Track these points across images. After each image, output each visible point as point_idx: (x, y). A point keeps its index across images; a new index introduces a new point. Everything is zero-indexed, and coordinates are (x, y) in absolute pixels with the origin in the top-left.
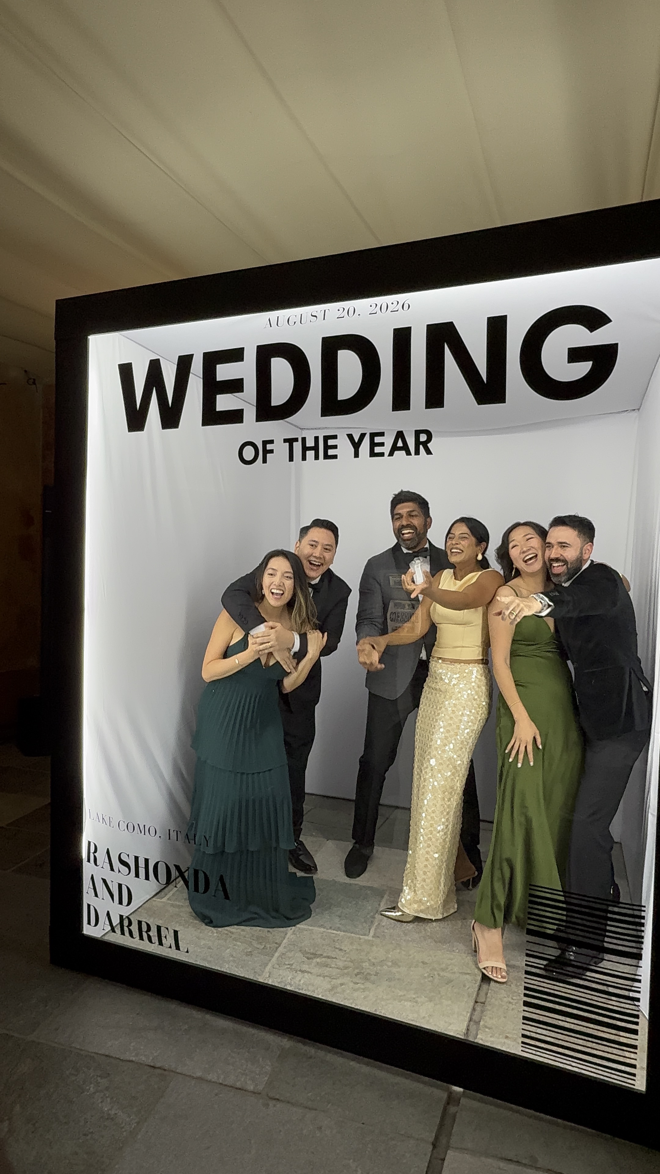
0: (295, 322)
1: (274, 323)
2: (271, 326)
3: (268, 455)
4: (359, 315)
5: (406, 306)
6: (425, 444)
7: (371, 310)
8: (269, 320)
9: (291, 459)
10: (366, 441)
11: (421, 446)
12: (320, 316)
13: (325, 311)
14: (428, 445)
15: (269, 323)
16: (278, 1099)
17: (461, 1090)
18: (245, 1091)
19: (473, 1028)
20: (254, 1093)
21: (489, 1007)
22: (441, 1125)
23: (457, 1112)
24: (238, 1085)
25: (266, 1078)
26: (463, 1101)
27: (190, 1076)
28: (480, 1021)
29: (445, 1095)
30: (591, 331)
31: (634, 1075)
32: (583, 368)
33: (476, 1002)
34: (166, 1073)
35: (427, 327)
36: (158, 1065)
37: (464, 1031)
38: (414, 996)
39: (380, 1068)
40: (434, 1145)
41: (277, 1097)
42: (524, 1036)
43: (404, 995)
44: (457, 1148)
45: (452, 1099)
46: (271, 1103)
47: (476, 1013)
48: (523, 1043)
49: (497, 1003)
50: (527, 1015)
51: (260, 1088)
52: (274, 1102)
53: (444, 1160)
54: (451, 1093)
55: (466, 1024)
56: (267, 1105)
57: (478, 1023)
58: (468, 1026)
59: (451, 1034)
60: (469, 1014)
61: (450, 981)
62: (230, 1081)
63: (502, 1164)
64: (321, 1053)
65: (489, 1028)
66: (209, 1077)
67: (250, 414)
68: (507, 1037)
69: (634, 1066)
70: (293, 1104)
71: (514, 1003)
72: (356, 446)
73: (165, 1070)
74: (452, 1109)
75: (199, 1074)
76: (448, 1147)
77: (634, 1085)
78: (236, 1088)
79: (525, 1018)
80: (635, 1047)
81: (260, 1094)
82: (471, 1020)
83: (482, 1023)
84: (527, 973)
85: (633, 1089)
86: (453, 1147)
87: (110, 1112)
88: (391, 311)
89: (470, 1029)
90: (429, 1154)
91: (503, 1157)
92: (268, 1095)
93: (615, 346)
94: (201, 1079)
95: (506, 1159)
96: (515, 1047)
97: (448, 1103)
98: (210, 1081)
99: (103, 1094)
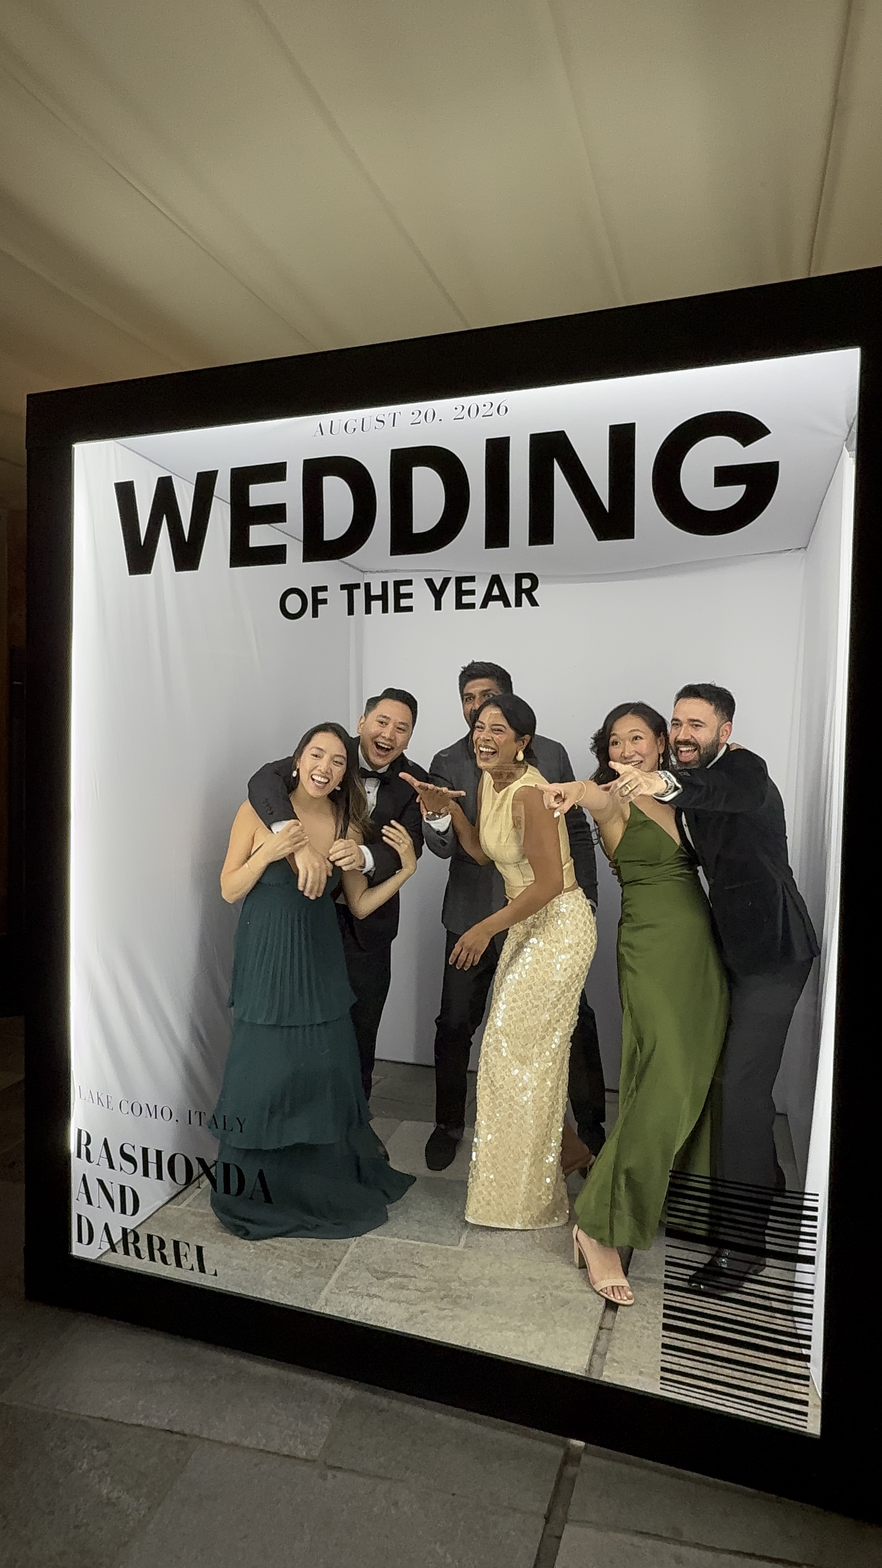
0: (355, 429)
1: (326, 430)
2: (322, 434)
3: (320, 606)
4: (440, 420)
5: (502, 410)
6: (529, 592)
7: (456, 414)
8: (320, 425)
9: (351, 612)
10: (451, 588)
11: (524, 595)
12: (389, 421)
13: (395, 414)
14: (533, 593)
15: (319, 429)
16: (339, 1468)
17: (581, 1444)
18: (295, 1458)
19: (597, 1362)
20: (307, 1461)
21: (617, 1335)
22: (556, 1493)
23: (576, 1475)
24: (285, 1451)
25: (323, 1441)
26: (585, 1459)
27: (221, 1442)
28: (606, 1353)
29: (561, 1453)
30: (744, 446)
31: (806, 1414)
32: (734, 494)
33: (601, 1328)
34: (186, 1440)
35: (531, 438)
36: (176, 1429)
37: (585, 1367)
38: (519, 1324)
39: (475, 1421)
40: (547, 1519)
41: (339, 1465)
42: (663, 1369)
43: (507, 1323)
44: (577, 1521)
45: (570, 1458)
46: (330, 1473)
47: (601, 1343)
48: (662, 1378)
49: (628, 1329)
50: (668, 1341)
51: (315, 1454)
52: (334, 1472)
53: (560, 1538)
54: (569, 1449)
55: (587, 1357)
56: (324, 1477)
57: (603, 1356)
58: (591, 1360)
59: (569, 1370)
60: (591, 1345)
61: (565, 1303)
62: (274, 1446)
63: (636, 1540)
64: (396, 1405)
65: (617, 1362)
66: (246, 1443)
67: (295, 551)
68: (641, 1373)
69: (805, 1403)
70: (359, 1474)
71: (650, 1328)
72: (438, 594)
73: (185, 1435)
74: (570, 1470)
75: (233, 1439)
76: (565, 1521)
77: (805, 1427)
78: (285, 1456)
79: (664, 1346)
80: (807, 1378)
81: (314, 1461)
82: (594, 1351)
83: (608, 1356)
84: (667, 1286)
85: (804, 1432)
86: (572, 1520)
87: (111, 1495)
88: (483, 416)
89: (594, 1363)
90: (541, 1531)
91: (639, 1529)
92: (325, 1463)
93: (776, 464)
94: (234, 1445)
95: (642, 1533)
96: (652, 1385)
97: (565, 1463)
98: (247, 1448)
99: (101, 1471)
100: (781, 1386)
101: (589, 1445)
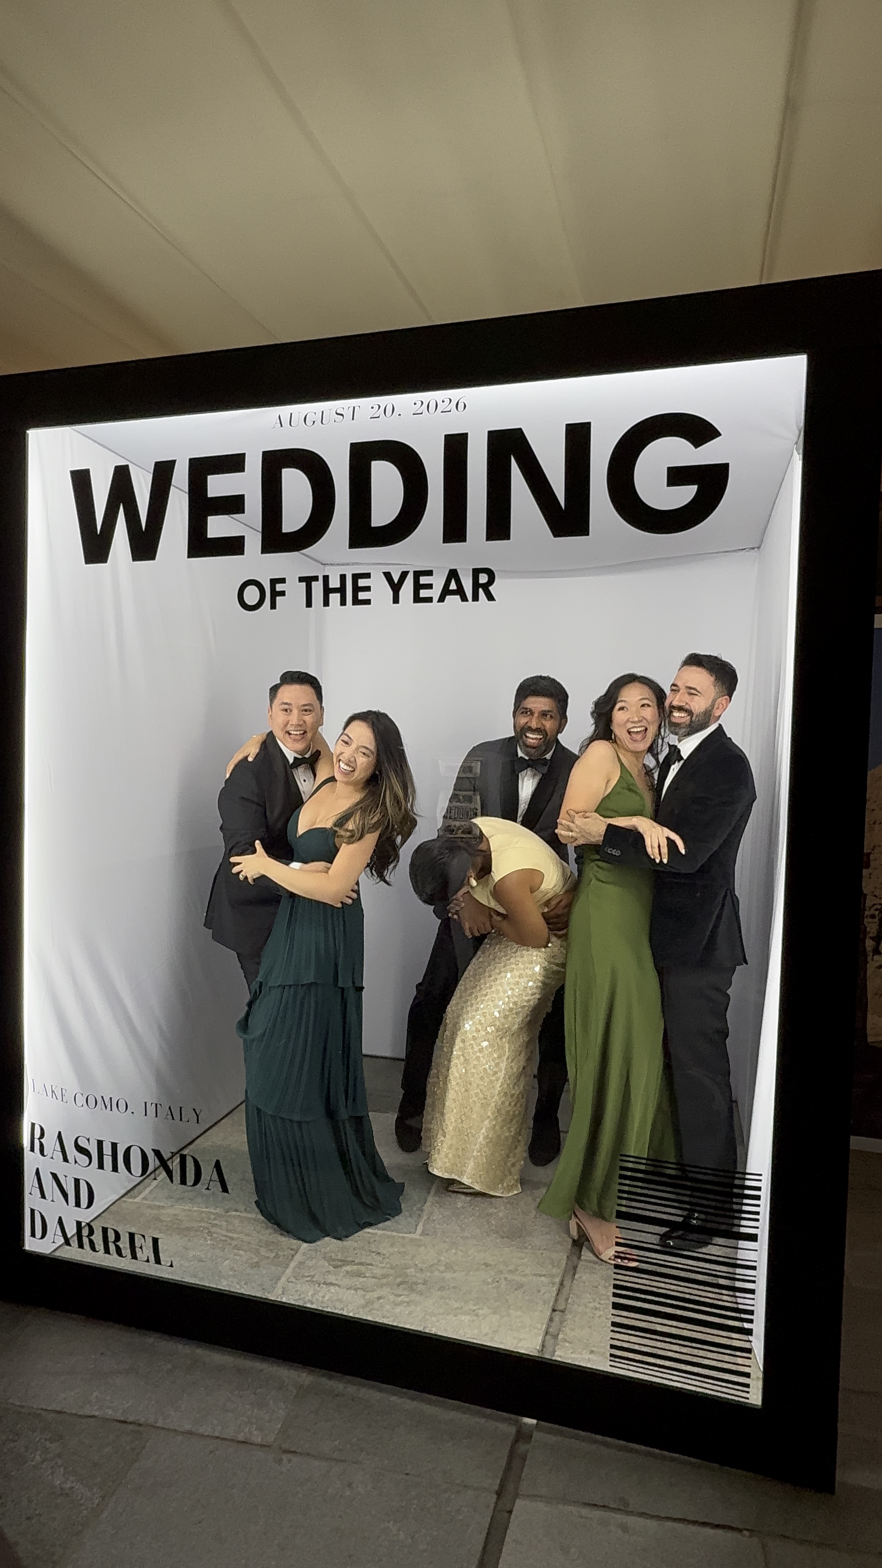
0: (314, 422)
1: (285, 421)
2: (282, 426)
3: (278, 599)
4: (400, 415)
5: (461, 406)
6: (486, 587)
7: (415, 409)
8: (279, 417)
9: (309, 604)
10: (409, 582)
11: (481, 590)
12: (348, 414)
13: (354, 408)
14: (490, 588)
15: (278, 421)
16: (295, 1452)
17: (534, 1421)
18: (251, 1444)
19: (550, 1341)
20: (263, 1446)
21: (569, 1316)
22: (508, 1468)
23: (527, 1451)
24: (241, 1437)
25: (279, 1426)
26: (537, 1435)
27: (175, 1430)
28: (558, 1334)
29: (512, 1430)
30: (696, 446)
31: (748, 1386)
32: (686, 494)
33: (554, 1310)
34: (141, 1429)
35: (488, 435)
36: (131, 1419)
37: (538, 1348)
38: (474, 1308)
39: (429, 1402)
40: (499, 1494)
41: (294, 1449)
42: (613, 1347)
43: (461, 1308)
44: (528, 1496)
45: (522, 1436)
46: (285, 1457)
47: (553, 1324)
48: (611, 1355)
49: (580, 1310)
50: (618, 1320)
51: (271, 1439)
52: (289, 1456)
53: (510, 1512)
54: (521, 1427)
55: (540, 1338)
56: (279, 1462)
57: (556, 1337)
58: (544, 1341)
59: (522, 1351)
60: (544, 1326)
61: (520, 1286)
62: (229, 1433)
63: (585, 1511)
64: (352, 1389)
65: (568, 1342)
66: (201, 1430)
67: (253, 542)
68: (592, 1352)
69: (748, 1375)
70: (315, 1457)
72: (396, 588)
73: (140, 1425)
74: (522, 1447)
75: (188, 1427)
76: (517, 1496)
77: (748, 1399)
78: (238, 1442)
79: (614, 1324)
80: (749, 1351)
81: (269, 1446)
82: (547, 1333)
83: (561, 1336)
85: (747, 1403)
86: (523, 1495)
87: (64, 1486)
88: (442, 412)
89: (546, 1344)
90: (492, 1506)
91: (586, 1501)
92: (281, 1448)
93: (726, 466)
94: (190, 1433)
95: (589, 1505)
96: (602, 1363)
97: (516, 1441)
98: (203, 1435)
99: (54, 1462)
100: (725, 1360)
101: (540, 1422)
